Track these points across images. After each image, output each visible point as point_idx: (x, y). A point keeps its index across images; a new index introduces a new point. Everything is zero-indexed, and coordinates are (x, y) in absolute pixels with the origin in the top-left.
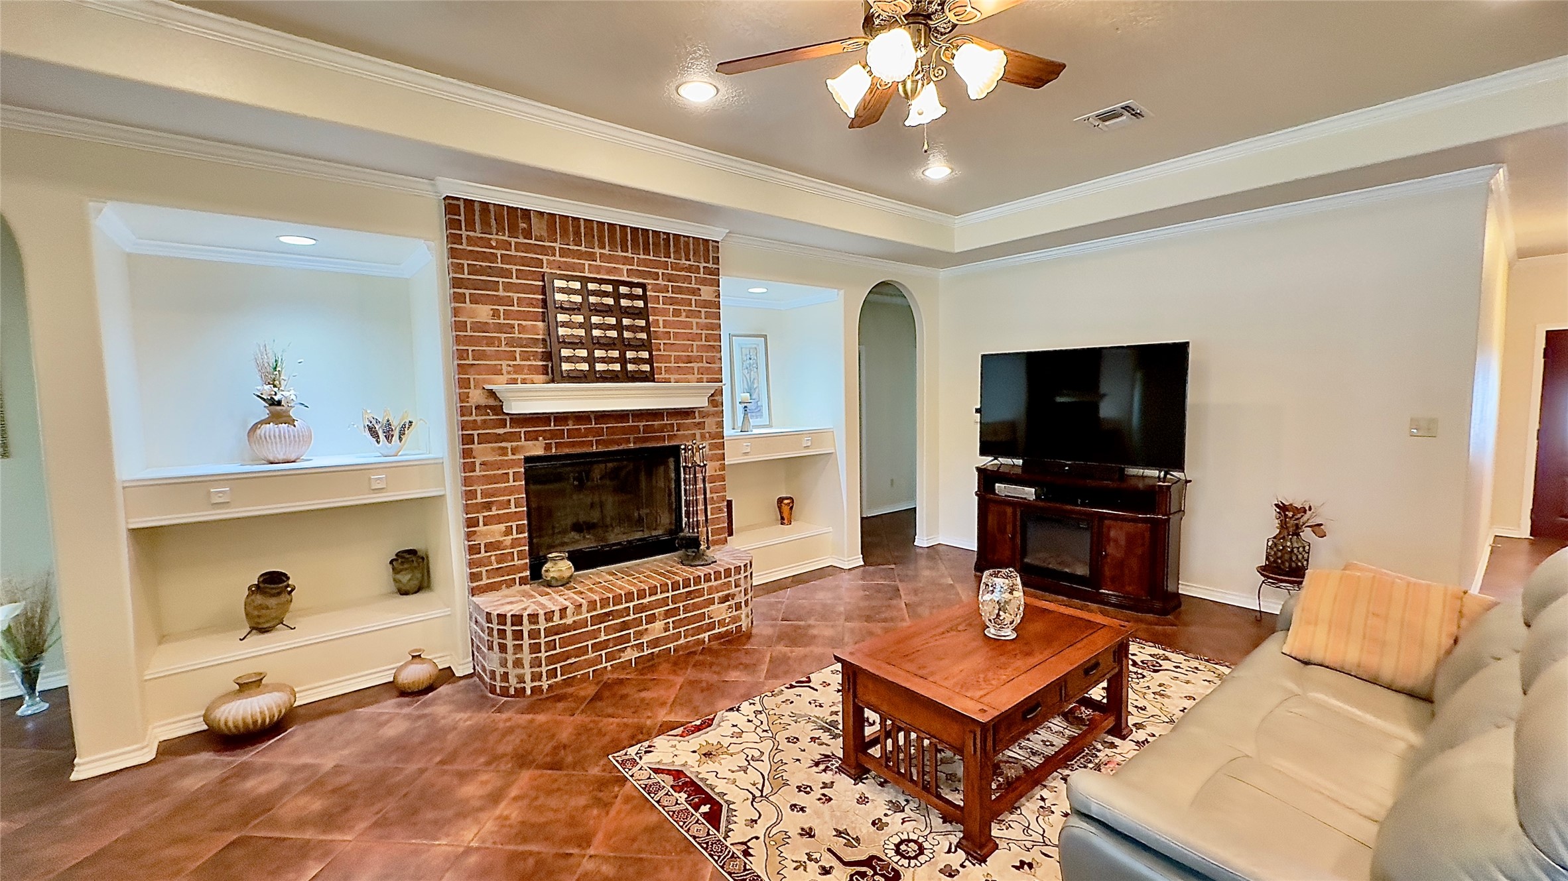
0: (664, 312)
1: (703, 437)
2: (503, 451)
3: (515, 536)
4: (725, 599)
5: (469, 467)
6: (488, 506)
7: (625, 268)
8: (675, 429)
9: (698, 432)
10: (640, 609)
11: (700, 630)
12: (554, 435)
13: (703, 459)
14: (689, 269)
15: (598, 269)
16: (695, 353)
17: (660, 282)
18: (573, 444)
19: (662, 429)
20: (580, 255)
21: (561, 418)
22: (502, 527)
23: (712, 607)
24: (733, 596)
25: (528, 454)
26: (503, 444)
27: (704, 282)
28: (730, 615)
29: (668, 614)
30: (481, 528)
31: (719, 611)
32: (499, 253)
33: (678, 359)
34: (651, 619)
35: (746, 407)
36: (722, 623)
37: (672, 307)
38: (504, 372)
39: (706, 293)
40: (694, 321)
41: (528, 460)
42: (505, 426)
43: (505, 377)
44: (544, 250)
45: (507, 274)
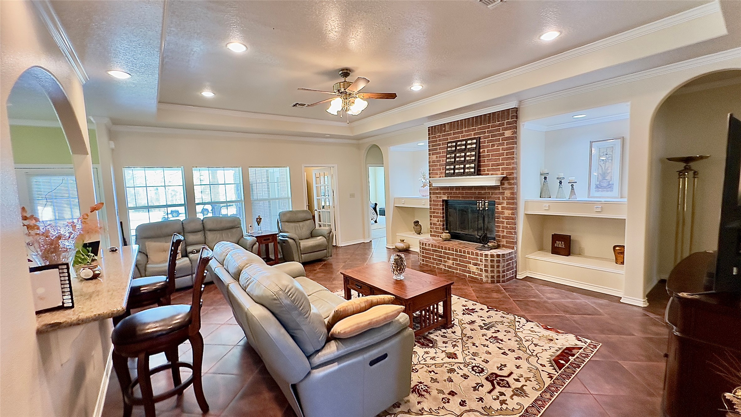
0: (488, 146)
1: (503, 199)
2: (437, 197)
3: (440, 223)
4: (475, 264)
5: (430, 201)
6: (434, 212)
7: (473, 133)
8: (491, 194)
9: (501, 196)
10: (445, 253)
11: (464, 271)
12: (451, 193)
13: (503, 208)
14: (499, 125)
15: (464, 136)
16: (501, 162)
17: (486, 134)
18: (455, 197)
19: (485, 193)
20: (458, 133)
21: (452, 188)
22: (436, 219)
23: (470, 265)
24: (479, 265)
25: (443, 199)
26: (438, 195)
27: (506, 129)
28: (478, 272)
29: (454, 259)
30: (432, 218)
31: (473, 268)
32: (438, 139)
33: (493, 165)
34: (449, 258)
35: (572, 185)
36: (474, 273)
37: (491, 144)
38: (438, 174)
39: (508, 134)
40: (501, 147)
41: (443, 200)
42: (438, 190)
43: (438, 176)
44: (449, 135)
45: (439, 145)
